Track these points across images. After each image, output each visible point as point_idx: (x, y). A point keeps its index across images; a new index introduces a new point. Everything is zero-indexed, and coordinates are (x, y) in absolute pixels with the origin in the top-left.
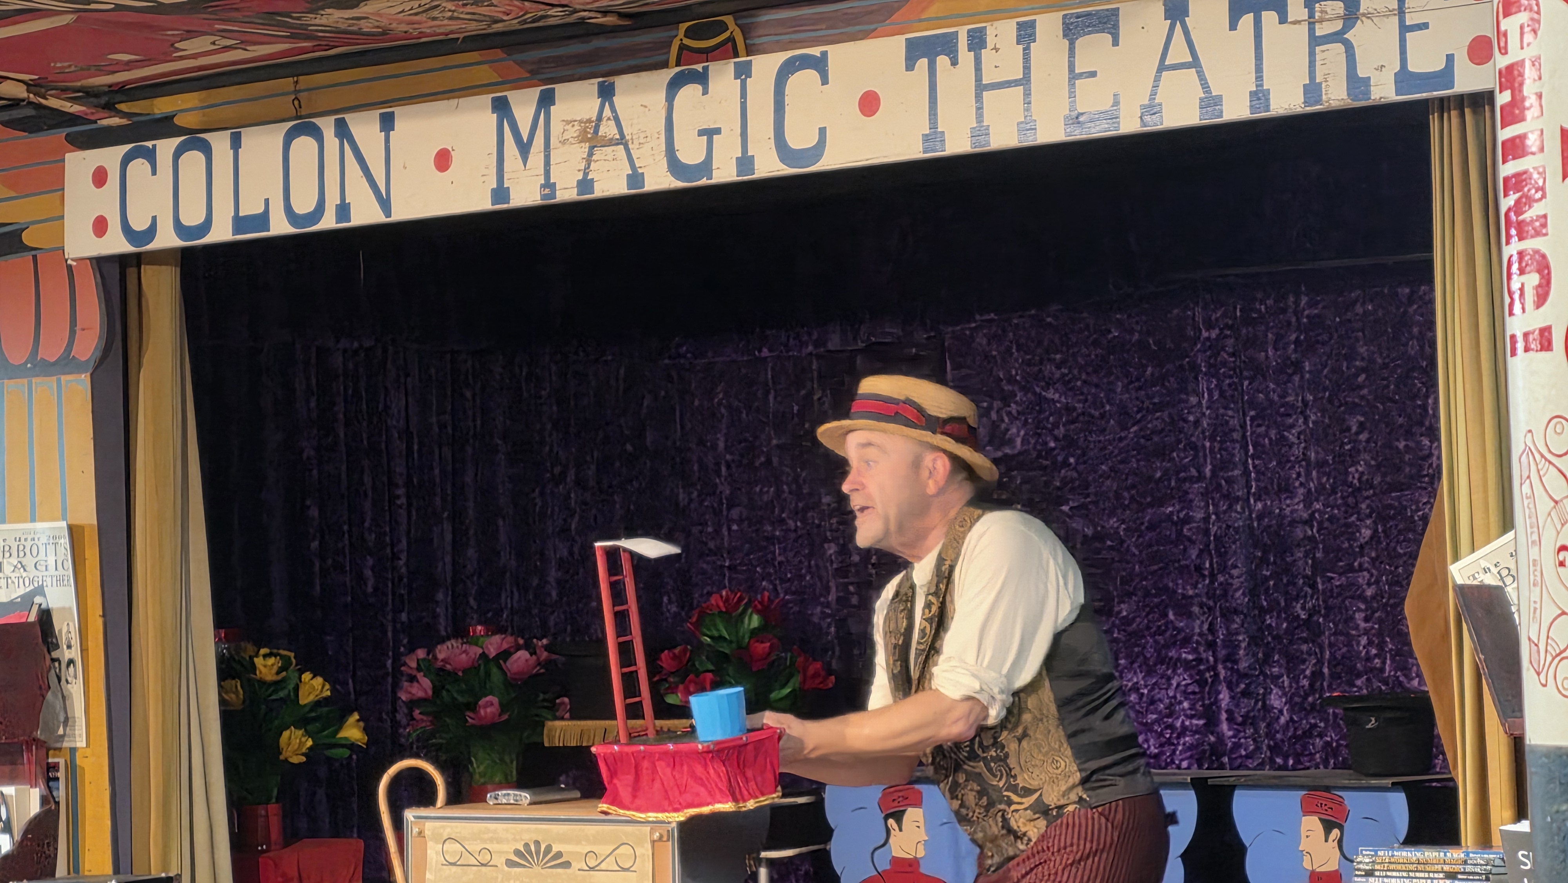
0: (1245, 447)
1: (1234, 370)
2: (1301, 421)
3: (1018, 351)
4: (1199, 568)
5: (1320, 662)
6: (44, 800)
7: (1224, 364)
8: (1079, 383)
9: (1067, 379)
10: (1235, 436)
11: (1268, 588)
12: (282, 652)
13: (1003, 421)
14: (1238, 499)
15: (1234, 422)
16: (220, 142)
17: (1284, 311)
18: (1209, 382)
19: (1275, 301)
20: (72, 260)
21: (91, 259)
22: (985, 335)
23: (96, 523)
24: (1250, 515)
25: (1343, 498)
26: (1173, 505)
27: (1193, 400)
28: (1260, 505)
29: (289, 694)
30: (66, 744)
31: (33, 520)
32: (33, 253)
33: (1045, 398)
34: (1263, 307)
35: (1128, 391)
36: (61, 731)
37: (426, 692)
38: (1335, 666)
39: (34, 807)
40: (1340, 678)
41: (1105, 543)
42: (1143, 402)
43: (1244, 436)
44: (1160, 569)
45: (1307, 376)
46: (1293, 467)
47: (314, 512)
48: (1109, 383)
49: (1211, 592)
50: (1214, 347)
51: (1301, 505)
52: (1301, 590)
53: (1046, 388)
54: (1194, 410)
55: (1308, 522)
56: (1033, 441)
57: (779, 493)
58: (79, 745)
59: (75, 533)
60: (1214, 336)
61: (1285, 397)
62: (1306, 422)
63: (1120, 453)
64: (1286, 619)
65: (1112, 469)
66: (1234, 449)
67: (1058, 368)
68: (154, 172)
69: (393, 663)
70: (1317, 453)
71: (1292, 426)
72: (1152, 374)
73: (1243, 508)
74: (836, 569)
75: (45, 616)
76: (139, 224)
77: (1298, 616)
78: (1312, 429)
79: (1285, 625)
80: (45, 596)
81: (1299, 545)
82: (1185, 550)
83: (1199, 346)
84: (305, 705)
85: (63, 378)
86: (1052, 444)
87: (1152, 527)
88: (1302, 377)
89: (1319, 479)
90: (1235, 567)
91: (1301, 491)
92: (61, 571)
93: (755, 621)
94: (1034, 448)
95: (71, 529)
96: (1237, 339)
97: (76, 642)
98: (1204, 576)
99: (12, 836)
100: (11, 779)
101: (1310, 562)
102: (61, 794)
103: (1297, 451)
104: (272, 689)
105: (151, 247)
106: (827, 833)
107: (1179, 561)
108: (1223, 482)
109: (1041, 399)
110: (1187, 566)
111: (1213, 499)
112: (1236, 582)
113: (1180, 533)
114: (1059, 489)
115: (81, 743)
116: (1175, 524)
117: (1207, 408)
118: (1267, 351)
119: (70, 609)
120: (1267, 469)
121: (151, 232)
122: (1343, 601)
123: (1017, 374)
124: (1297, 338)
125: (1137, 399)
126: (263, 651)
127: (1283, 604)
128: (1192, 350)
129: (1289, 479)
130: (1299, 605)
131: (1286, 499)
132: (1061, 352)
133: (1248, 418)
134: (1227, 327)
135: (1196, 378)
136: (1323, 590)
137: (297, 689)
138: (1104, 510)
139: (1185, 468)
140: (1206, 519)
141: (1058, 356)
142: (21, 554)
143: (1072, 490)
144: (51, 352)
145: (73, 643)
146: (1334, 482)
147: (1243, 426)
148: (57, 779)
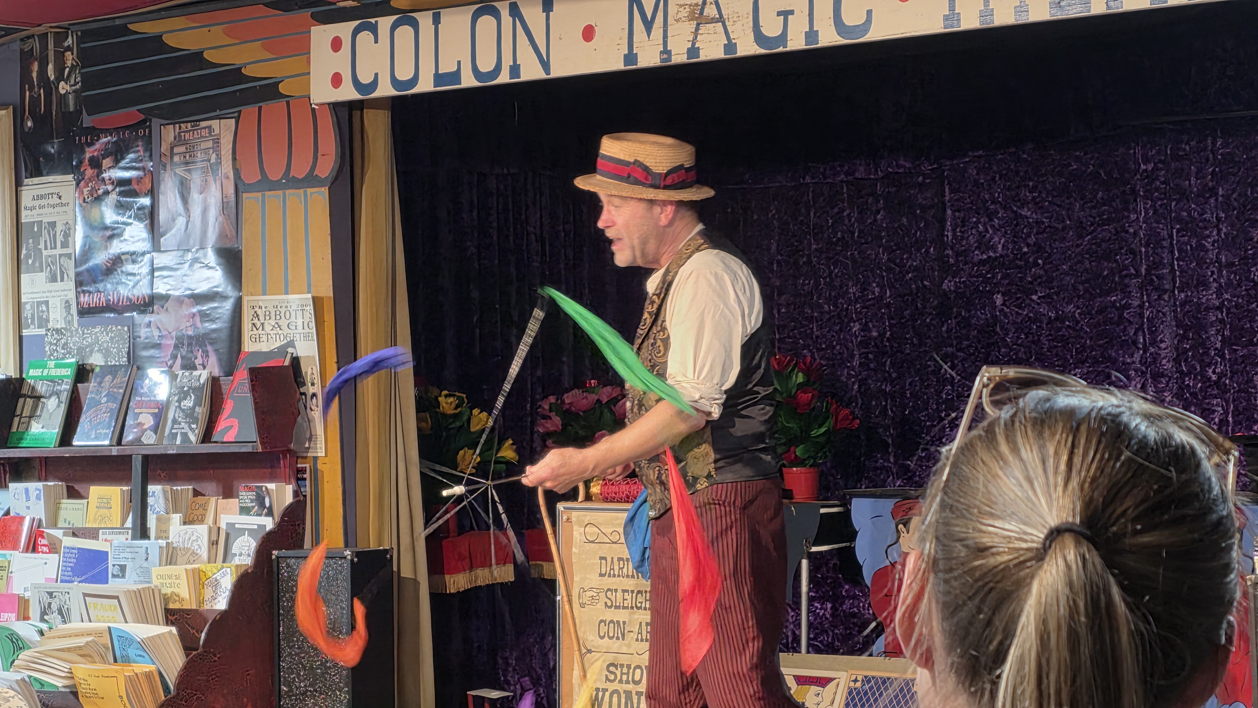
0: (1172, 252)
1: (1165, 194)
2: (1215, 233)
3: (1000, 179)
4: (1135, 343)
5: (1226, 413)
6: (296, 494)
7: (1157, 189)
8: (1047, 203)
9: (1038, 200)
10: (1165, 243)
11: (1187, 358)
12: (457, 394)
13: (987, 231)
14: (1167, 290)
15: (1165, 233)
16: (425, 20)
17: (1205, 149)
18: (1146, 204)
19: (1197, 143)
20: (316, 105)
21: (329, 104)
22: (975, 167)
23: (332, 295)
24: (1175, 303)
25: (1246, 290)
26: (1117, 295)
27: (1133, 217)
28: (1183, 295)
29: (463, 425)
30: (309, 455)
31: (287, 293)
32: (287, 99)
33: (1021, 214)
34: (1188, 148)
35: (1084, 210)
36: (307, 445)
37: (557, 427)
38: (1238, 416)
39: (289, 499)
40: (1241, 424)
41: (1064, 323)
42: (1094, 218)
43: (1171, 244)
44: (1107, 342)
45: (1220, 199)
46: (1207, 268)
47: (475, 294)
48: (1070, 203)
49: (1144, 361)
50: (1151, 177)
51: (1214, 296)
52: (1213, 358)
53: (1022, 207)
54: (1134, 224)
55: (1219, 308)
56: (1010, 246)
57: (817, 284)
58: (319, 454)
59: (317, 302)
60: (1150, 168)
61: (1203, 214)
62: (1219, 233)
63: (1075, 257)
64: (1200, 381)
65: (1071, 268)
66: (1164, 253)
67: (1030, 192)
68: (376, 42)
69: (531, 407)
70: (1226, 256)
71: (1209, 236)
72: (1102, 199)
73: (1170, 297)
74: (860, 342)
75: (296, 361)
76: (365, 78)
77: (1210, 378)
78: (1223, 239)
79: (1200, 385)
80: (295, 348)
81: (1212, 325)
82: (1125, 328)
83: (1138, 176)
84: (474, 433)
85: (309, 191)
86: (1025, 250)
87: (1100, 311)
88: (1217, 200)
89: (1228, 277)
90: (1162, 341)
91: (1215, 285)
92: (307, 330)
93: (801, 378)
94: (1012, 253)
95: (314, 298)
96: (1167, 171)
97: (317, 381)
98: (1138, 348)
99: (274, 519)
100: (272, 479)
101: (1220, 338)
102: (307, 490)
103: (1212, 255)
104: (451, 420)
105: (373, 95)
106: (852, 535)
107: (1120, 337)
108: (1154, 278)
109: (1018, 216)
110: (1127, 340)
111: (1147, 290)
112: (1163, 353)
113: (1121, 316)
114: (1031, 283)
115: (321, 453)
116: (1117, 309)
117: (1144, 223)
118: (1190, 180)
119: (314, 357)
120: (1189, 268)
121: (374, 84)
122: (1245, 367)
123: (999, 197)
124: (1214, 170)
125: (1091, 216)
126: (445, 392)
127: (1198, 367)
128: (1133, 178)
129: (1205, 276)
130: (1211, 371)
131: (1202, 291)
132: (1032, 180)
133: (1175, 231)
134: (1160, 161)
135: (1135, 200)
136: (1230, 359)
137: (469, 420)
138: (1064, 299)
139: (1127, 269)
140: (1141, 306)
141: (1031, 184)
142: (278, 317)
143: (1039, 284)
144: (300, 171)
145: (315, 381)
146: (1240, 279)
147: (1171, 236)
148: (305, 479)
